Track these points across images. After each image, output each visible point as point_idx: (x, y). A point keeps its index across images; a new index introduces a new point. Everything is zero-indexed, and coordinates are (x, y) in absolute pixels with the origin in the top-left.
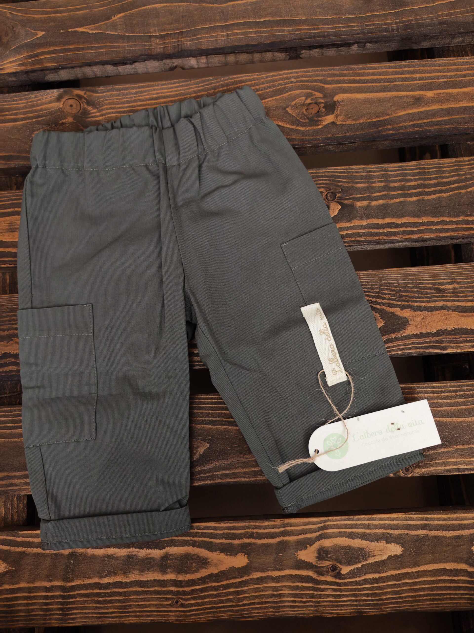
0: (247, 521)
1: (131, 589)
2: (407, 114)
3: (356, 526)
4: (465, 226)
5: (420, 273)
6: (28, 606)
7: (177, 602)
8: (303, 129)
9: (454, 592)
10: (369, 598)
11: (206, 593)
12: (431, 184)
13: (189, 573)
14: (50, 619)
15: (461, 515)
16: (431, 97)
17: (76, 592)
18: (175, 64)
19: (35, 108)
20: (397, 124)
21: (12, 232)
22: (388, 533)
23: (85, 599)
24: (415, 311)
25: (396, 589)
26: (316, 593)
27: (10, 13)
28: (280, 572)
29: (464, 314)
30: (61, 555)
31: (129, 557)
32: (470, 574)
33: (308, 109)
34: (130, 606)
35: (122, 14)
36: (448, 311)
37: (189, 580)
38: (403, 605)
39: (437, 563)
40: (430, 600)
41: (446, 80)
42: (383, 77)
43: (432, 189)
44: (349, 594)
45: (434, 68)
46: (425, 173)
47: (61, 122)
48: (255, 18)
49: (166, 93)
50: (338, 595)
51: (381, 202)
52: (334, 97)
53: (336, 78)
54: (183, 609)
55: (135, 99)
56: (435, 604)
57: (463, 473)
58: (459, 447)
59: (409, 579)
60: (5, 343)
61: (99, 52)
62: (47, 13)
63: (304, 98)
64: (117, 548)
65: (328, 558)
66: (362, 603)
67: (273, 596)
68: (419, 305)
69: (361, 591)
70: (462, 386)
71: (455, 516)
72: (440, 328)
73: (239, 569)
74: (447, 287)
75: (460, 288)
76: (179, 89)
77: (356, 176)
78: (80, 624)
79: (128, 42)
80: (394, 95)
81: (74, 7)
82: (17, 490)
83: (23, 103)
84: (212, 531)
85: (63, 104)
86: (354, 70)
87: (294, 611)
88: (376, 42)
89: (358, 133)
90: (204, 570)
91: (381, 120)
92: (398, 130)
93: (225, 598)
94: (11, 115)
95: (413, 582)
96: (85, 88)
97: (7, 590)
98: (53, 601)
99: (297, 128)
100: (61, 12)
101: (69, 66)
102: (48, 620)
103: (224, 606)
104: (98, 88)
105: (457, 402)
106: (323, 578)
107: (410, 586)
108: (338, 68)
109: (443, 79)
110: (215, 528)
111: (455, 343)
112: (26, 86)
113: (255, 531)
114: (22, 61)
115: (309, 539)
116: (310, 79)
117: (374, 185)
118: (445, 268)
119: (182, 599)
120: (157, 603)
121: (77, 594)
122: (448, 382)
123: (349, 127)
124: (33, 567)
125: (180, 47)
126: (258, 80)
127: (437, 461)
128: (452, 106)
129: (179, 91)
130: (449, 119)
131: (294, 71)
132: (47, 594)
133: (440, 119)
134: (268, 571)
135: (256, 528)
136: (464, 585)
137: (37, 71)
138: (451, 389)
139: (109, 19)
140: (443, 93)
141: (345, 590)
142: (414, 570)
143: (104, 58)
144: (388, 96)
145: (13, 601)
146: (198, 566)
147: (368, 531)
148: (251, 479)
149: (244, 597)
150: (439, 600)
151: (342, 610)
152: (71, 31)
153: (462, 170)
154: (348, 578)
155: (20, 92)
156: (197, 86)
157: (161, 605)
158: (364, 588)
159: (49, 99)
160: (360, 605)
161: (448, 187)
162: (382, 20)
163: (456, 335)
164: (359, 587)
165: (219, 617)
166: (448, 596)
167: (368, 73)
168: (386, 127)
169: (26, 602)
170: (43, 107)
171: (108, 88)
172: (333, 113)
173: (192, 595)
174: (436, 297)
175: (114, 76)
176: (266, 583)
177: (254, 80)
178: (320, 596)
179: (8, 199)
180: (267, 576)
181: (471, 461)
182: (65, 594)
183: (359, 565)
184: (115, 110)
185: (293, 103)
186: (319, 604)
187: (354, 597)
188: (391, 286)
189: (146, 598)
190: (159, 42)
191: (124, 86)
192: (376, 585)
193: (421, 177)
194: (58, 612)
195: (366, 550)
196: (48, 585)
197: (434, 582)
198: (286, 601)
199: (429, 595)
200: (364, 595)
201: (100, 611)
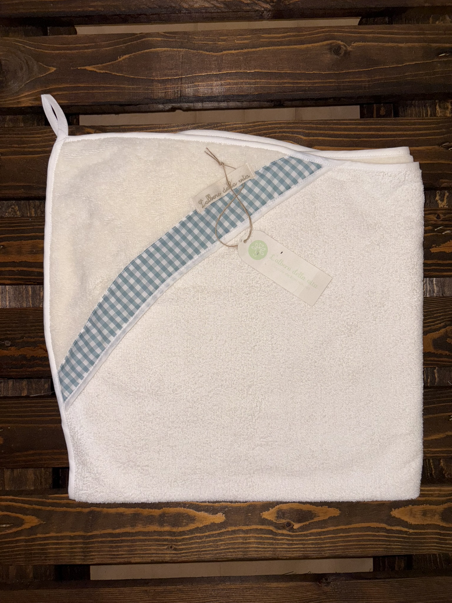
1: (135, 538)
6: (56, 550)
7: (171, 547)
9: (375, 543)
10: (314, 546)
11: (193, 541)
13: (181, 527)
14: (75, 559)
17: (94, 540)
21: (34, 253)
23: (101, 545)
25: (333, 540)
26: (274, 542)
27: (24, 47)
28: (248, 527)
30: (82, 513)
31: (135, 515)
32: (387, 531)
34: (136, 550)
35: (127, 56)
37: (180, 531)
39: (365, 523)
42: (353, 133)
44: (299, 543)
45: (397, 126)
48: (245, 69)
50: (291, 543)
53: (313, 131)
54: (175, 552)
59: (343, 533)
60: (32, 348)
61: (107, 93)
62: (58, 49)
64: (126, 508)
65: (284, 517)
66: (308, 549)
67: (243, 543)
73: (218, 524)
79: (133, 85)
81: (82, 45)
86: (329, 124)
87: (258, 554)
90: (192, 525)
93: (206, 545)
94: (29, 148)
95: (346, 536)
97: (40, 538)
98: (76, 546)
100: (70, 49)
102: (73, 560)
103: (206, 550)
106: (280, 532)
107: (345, 538)
108: (315, 121)
109: (403, 137)
115: (271, 503)
116: (291, 130)
119: (175, 545)
120: (156, 547)
121: (96, 541)
124: (60, 521)
125: (179, 93)
126: (246, 128)
131: (277, 121)
132: (70, 541)
134: (239, 526)
136: (382, 538)
139: (115, 60)
141: (296, 540)
142: (347, 527)
143: (111, 98)
146: (187, 522)
149: (221, 544)
150: (364, 548)
151: (293, 554)
152: (81, 69)
154: (298, 532)
157: (159, 549)
158: (310, 539)
160: (307, 551)
162: (357, 78)
164: (306, 538)
166: (370, 546)
169: (55, 546)
173: (183, 542)
176: (238, 534)
178: (278, 544)
180: (239, 529)
182: (86, 541)
186: (276, 550)
187: (302, 545)
189: (147, 544)
190: (161, 86)
192: (319, 537)
194: (80, 554)
195: (313, 512)
196: (72, 534)
197: (361, 536)
198: (252, 547)
199: (357, 545)
200: (309, 544)
201: (113, 553)
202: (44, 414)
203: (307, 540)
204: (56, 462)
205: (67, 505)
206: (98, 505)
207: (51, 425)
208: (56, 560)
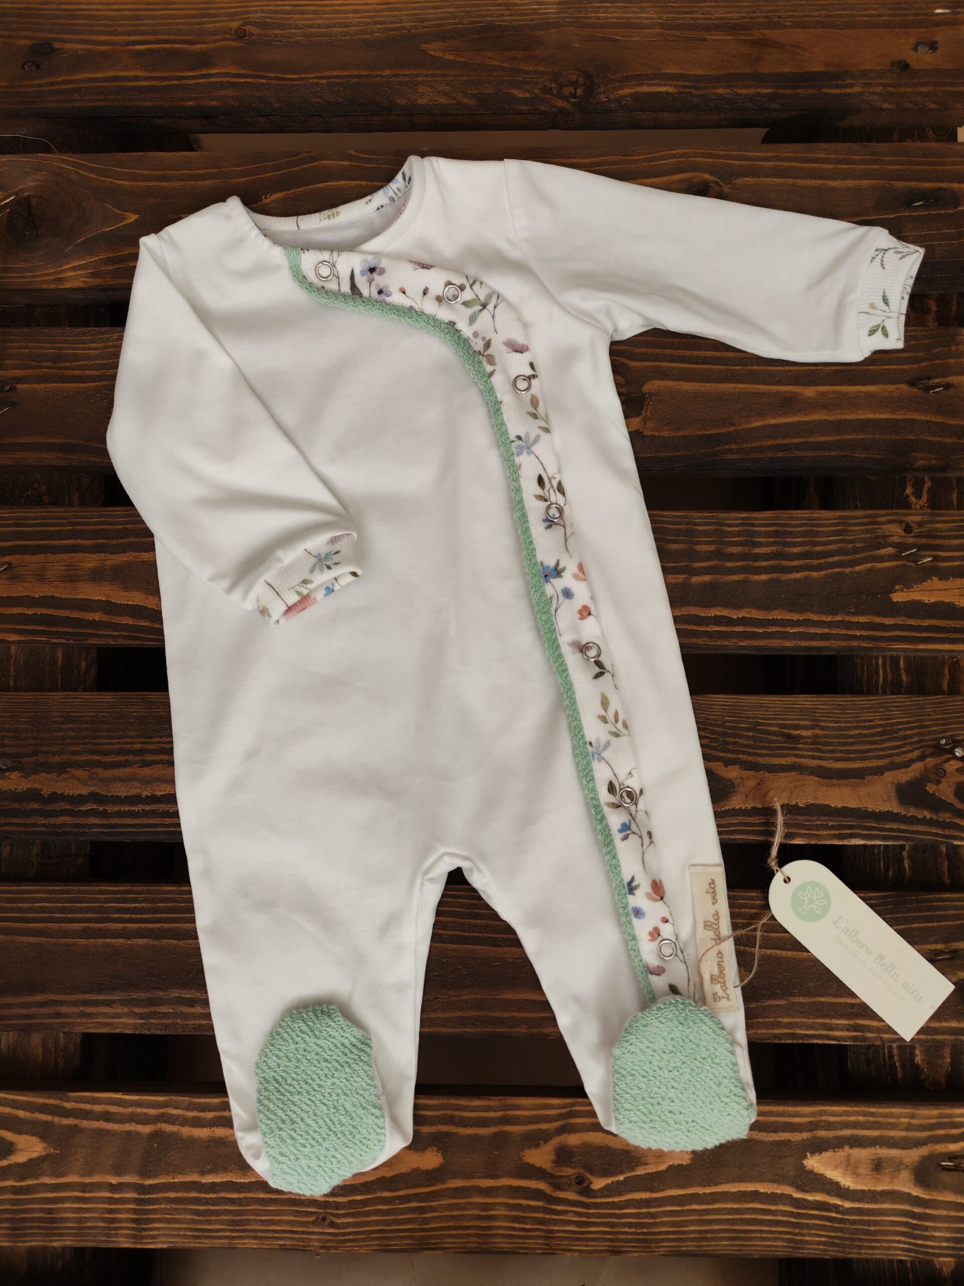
0: (445, 1097)
1: (250, 1195)
2: (765, 426)
4: (843, 632)
5: (761, 706)
6: (80, 1213)
7: (324, 1219)
9: (768, 1228)
10: (633, 1230)
11: (372, 1208)
12: (795, 553)
14: (116, 1235)
15: (790, 1108)
16: (811, 398)
17: (161, 1195)
20: (747, 442)
21: (71, 581)
23: (174, 1206)
24: (747, 770)
25: (677, 1219)
26: (548, 1216)
27: (77, 172)
28: (492, 1181)
29: (827, 781)
30: (138, 1134)
32: (795, 1203)
34: (247, 1222)
35: (280, 195)
36: (802, 774)
38: (687, 1244)
39: (746, 1182)
40: (729, 1238)
42: (731, 355)
43: (796, 563)
44: (602, 1222)
46: (787, 534)
50: (584, 1221)
51: (706, 578)
52: (643, 384)
53: (650, 350)
54: (333, 1231)
56: (737, 1245)
57: (800, 1041)
58: (797, 1000)
59: (698, 1203)
60: (54, 775)
62: (144, 178)
65: (572, 1163)
66: (620, 1236)
67: (479, 1218)
68: (754, 760)
69: (619, 1218)
71: (781, 1109)
72: (786, 803)
73: (427, 1172)
74: (804, 733)
75: (826, 736)
77: (670, 529)
78: (165, 1246)
80: (747, 390)
81: (193, 172)
82: (67, 1024)
87: (511, 1243)
89: (678, 454)
91: (721, 433)
92: (747, 454)
93: (401, 1217)
94: (74, 369)
95: (705, 1210)
97: (46, 1185)
98: (122, 1207)
100: (168, 179)
102: (112, 1237)
103: (399, 1229)
106: (562, 1195)
107: (700, 1215)
113: (457, 1113)
114: (96, 268)
115: (544, 1131)
117: (698, 548)
118: (805, 701)
119: (332, 1214)
120: (292, 1218)
121: (163, 1198)
123: (665, 441)
124: (90, 1151)
127: (760, 1020)
128: (843, 417)
130: (836, 441)
132: (110, 1195)
133: (823, 439)
134: (473, 1178)
135: (460, 1110)
136: (785, 1219)
140: (833, 392)
141: (595, 1215)
144: (738, 390)
145: (56, 1203)
148: (456, 1031)
149: (433, 1218)
150: (743, 1239)
151: (587, 1246)
153: (850, 533)
154: (601, 1197)
157: (298, 1222)
158: (625, 1214)
160: (617, 1240)
161: (822, 561)
163: (809, 816)
164: (618, 1212)
165: (391, 1245)
166: (758, 1235)
168: (727, 447)
169: (77, 1205)
172: (639, 414)
173: (350, 1208)
174: (784, 748)
176: (470, 1196)
178: (555, 1222)
179: (65, 521)
180: (473, 1186)
181: (815, 1023)
182: (143, 1197)
183: (621, 1178)
186: (551, 1235)
187: (608, 1227)
188: (711, 725)
189: (274, 1210)
192: (646, 1210)
193: (779, 539)
194: (129, 1225)
195: (634, 1154)
196: (114, 1180)
197: (738, 1211)
198: (499, 1228)
199: (729, 1231)
200: (624, 1225)
201: (199, 1227)
202: (69, 916)
203: (619, 1216)
204: (89, 1021)
205: (107, 1117)
206: (170, 1120)
207: (83, 941)
208: (76, 1235)
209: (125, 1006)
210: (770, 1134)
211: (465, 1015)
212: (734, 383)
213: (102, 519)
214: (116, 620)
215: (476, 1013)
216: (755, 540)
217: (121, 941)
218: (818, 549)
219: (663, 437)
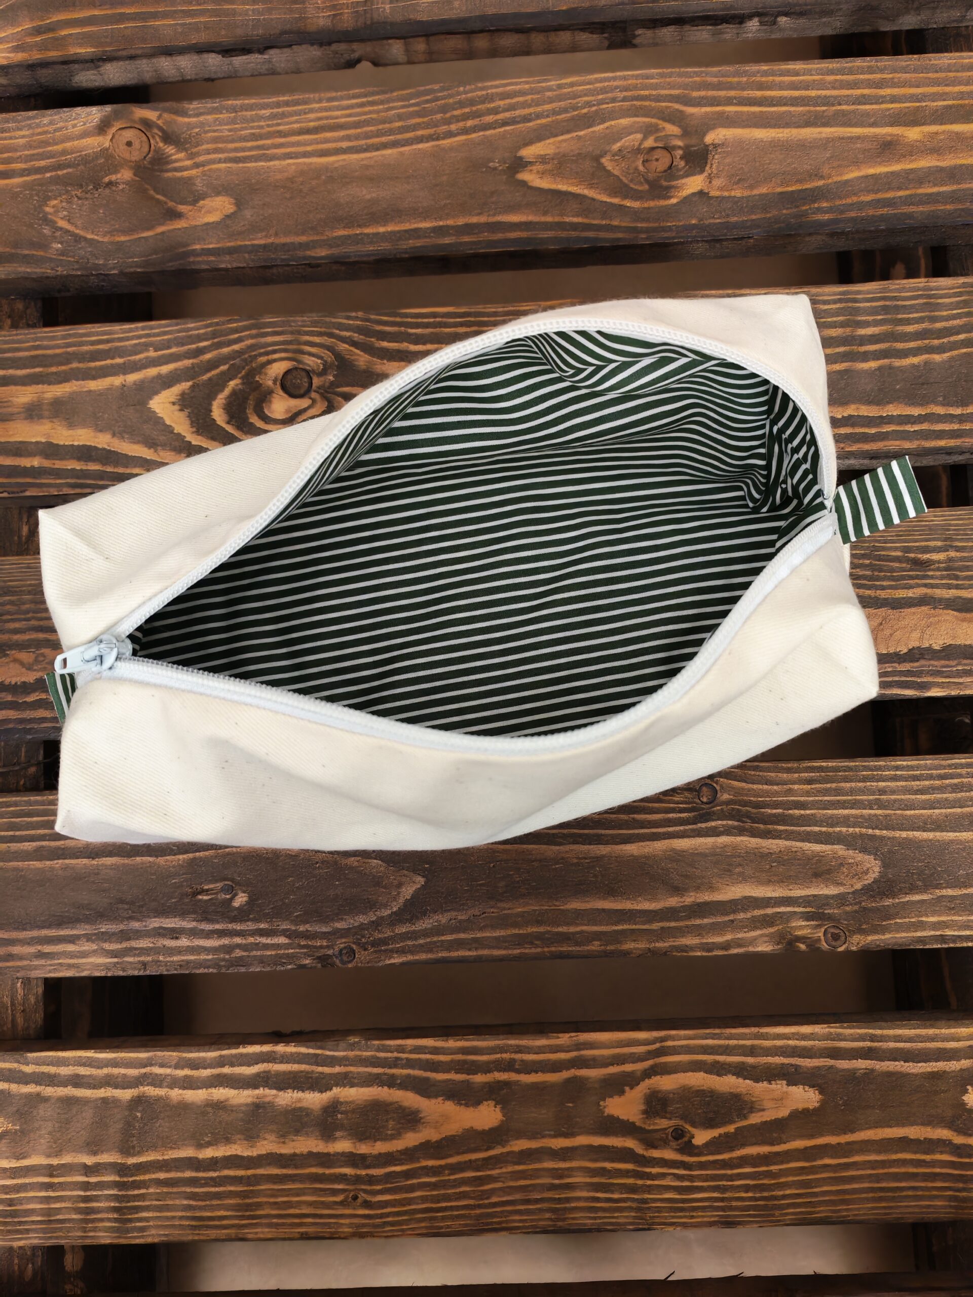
0: (501, 1037)
1: (260, 1171)
2: (862, 177)
3: (726, 1051)
6: (48, 1203)
7: (355, 1198)
8: (636, 205)
9: (923, 1184)
10: (750, 1195)
11: (415, 1181)
12: (909, 333)
13: (381, 1140)
14: (95, 1229)
15: (943, 1031)
16: (916, 141)
17: (147, 1177)
18: (356, 55)
19: (50, 148)
20: (840, 198)
22: (792, 1065)
23: (165, 1190)
25: (805, 1177)
26: (640, 1182)
28: (566, 1140)
29: (967, 615)
30: (115, 1101)
31: (258, 1107)
32: (958, 1150)
33: (647, 161)
34: (259, 1205)
36: (935, 608)
37: (380, 1154)
38: (818, 1209)
39: (891, 1127)
40: (874, 1200)
41: (950, 103)
42: (813, 93)
43: (912, 345)
44: (709, 1187)
45: (925, 75)
46: (898, 309)
47: (107, 180)
49: (337, 118)
50: (687, 1186)
52: (704, 135)
53: (711, 93)
54: (367, 1212)
55: (269, 132)
56: (884, 1208)
57: (952, 945)
58: (944, 892)
59: (832, 1157)
61: (190, 24)
63: (639, 136)
64: (232, 1088)
65: (666, 1112)
66: (734, 1204)
67: (553, 1187)
68: (875, 595)
69: (732, 1181)
70: (956, 766)
71: (931, 1032)
72: (916, 644)
73: (483, 1132)
74: (935, 557)
75: (962, 559)
76: (367, 109)
78: (156, 1240)
79: (254, 3)
80: (836, 135)
82: (22, 968)
83: (23, 137)
84: (428, 1056)
85: (111, 140)
86: (749, 76)
87: (595, 1218)
88: (801, 14)
89: (754, 217)
90: (410, 1135)
91: (806, 189)
92: (842, 212)
93: (453, 1191)
95: (839, 1165)
96: (162, 105)
97: (5, 1170)
98: (100, 1193)
99: (622, 203)
101: (124, 53)
102: (90, 1231)
103: (451, 1207)
104: (187, 106)
105: (946, 799)
106: (656, 1154)
107: (835, 1172)
108: (715, 69)
109: (944, 100)
110: (435, 1051)
111: (946, 677)
112: (29, 97)
113: (518, 1056)
114: (19, 40)
115: (628, 1074)
116: (654, 93)
119: (365, 1191)
120: (314, 1198)
121: (151, 1180)
122: (927, 756)
123: (736, 203)
124: (57, 1125)
125: (368, 16)
126: (538, 93)
127: (898, 921)
128: (960, 162)
129: (365, 113)
130: (953, 191)
131: (618, 74)
132: (85, 1179)
133: (935, 190)
134: (543, 1137)
135: (520, 1052)
136: (946, 1171)
137: (54, 63)
138: (934, 772)
140: (944, 131)
141: (700, 1178)
142: (842, 1139)
143: (202, 37)
144: (824, 135)
145: (18, 1192)
146: (399, 1126)
147: (750, 1060)
148: (510, 952)
149: (493, 1190)
150: (893, 1199)
151: (692, 1217)
154: (706, 1155)
155: (16, 110)
156: (407, 103)
157: (322, 1203)
158: (739, 1174)
159: (79, 128)
160: (731, 1208)
161: (945, 340)
163: (949, 660)
164: (729, 1172)
165: (442, 1228)
166: (910, 1193)
167: (780, 82)
168: (816, 205)
169: (43, 1194)
170: (68, 145)
171: (210, 104)
172: (702, 171)
173: (386, 1183)
174: (911, 577)
175: (224, 78)
176: (540, 1160)
177: (531, 92)
178: (650, 1189)
180: (542, 1147)
181: (969, 921)
182: (125, 1179)
183: (731, 1128)
184: (226, 155)
185: (616, 146)
186: (645, 1206)
187: (719, 1192)
189: (291, 1189)
190: (323, 2)
191: (247, 102)
192: (764, 1168)
193: (889, 316)
194: (110, 1216)
195: (746, 1099)
196: (89, 1160)
197: (883, 1164)
198: (579, 1199)
199: (872, 1190)
200: (738, 1188)
201: (198, 1214)
202: (18, 833)
203: (731, 1178)
204: (49, 962)
205: (76, 1081)
206: (157, 1082)
207: (37, 864)
208: (44, 1231)
209: (93, 942)
210: (920, 1065)
211: (521, 932)
212: (819, 127)
213: (38, 343)
214: (59, 464)
215: (535, 930)
216: (859, 318)
217: (85, 861)
218: (939, 325)
219: (735, 197)
